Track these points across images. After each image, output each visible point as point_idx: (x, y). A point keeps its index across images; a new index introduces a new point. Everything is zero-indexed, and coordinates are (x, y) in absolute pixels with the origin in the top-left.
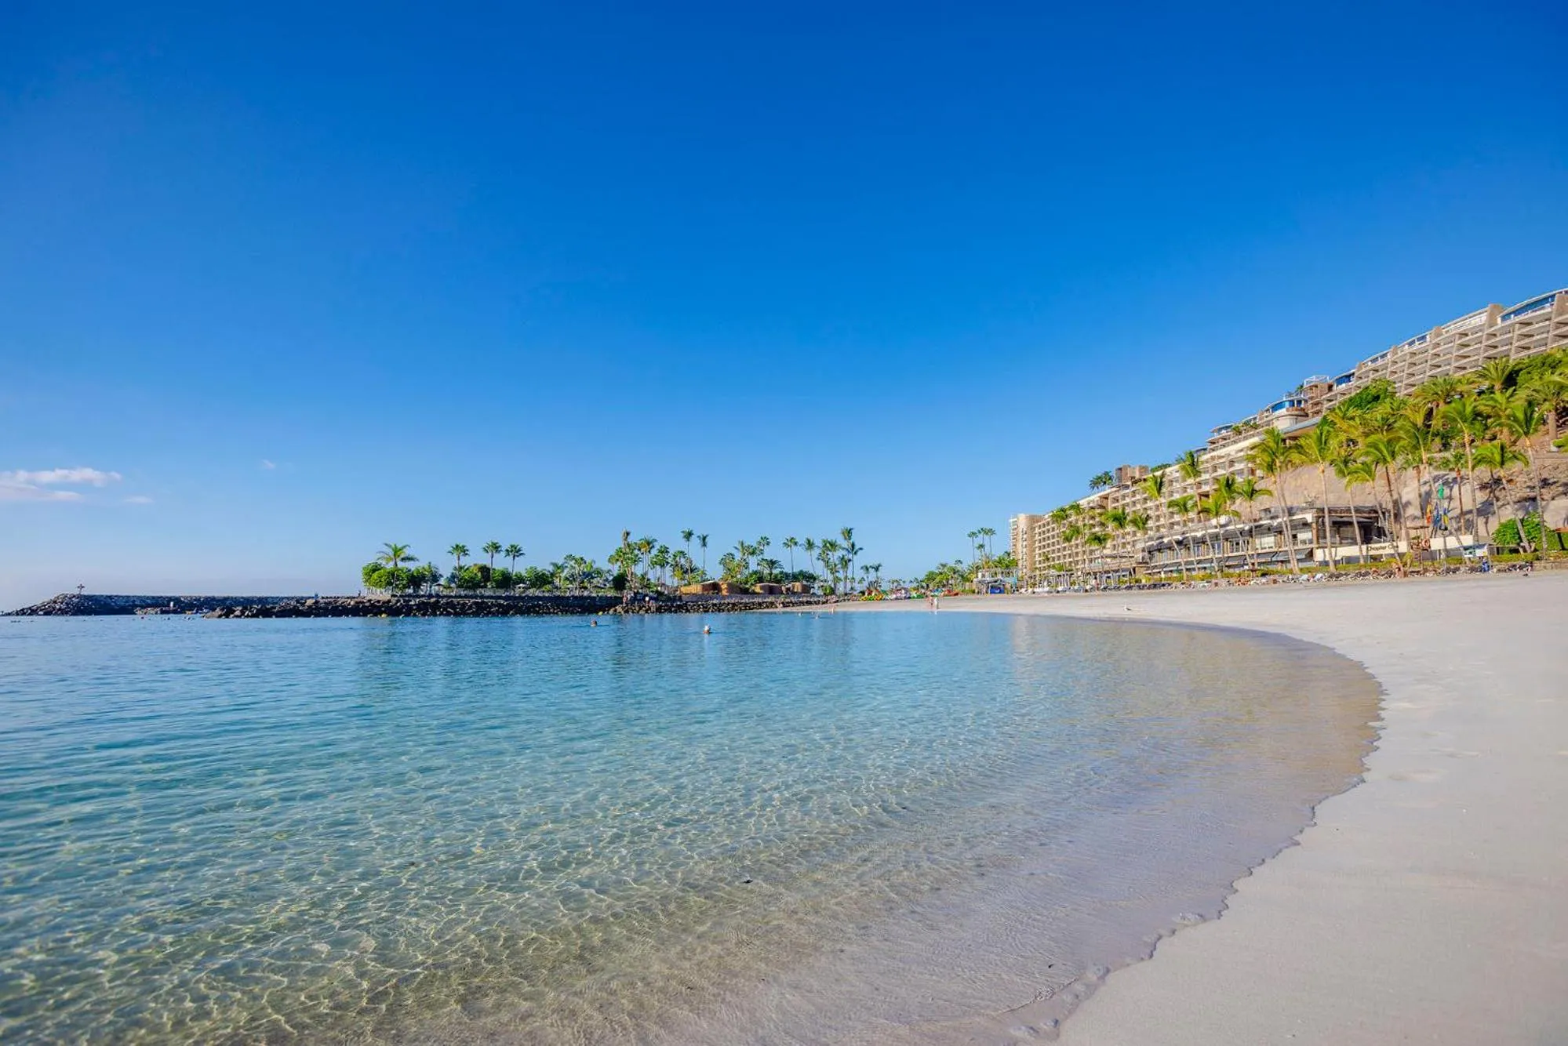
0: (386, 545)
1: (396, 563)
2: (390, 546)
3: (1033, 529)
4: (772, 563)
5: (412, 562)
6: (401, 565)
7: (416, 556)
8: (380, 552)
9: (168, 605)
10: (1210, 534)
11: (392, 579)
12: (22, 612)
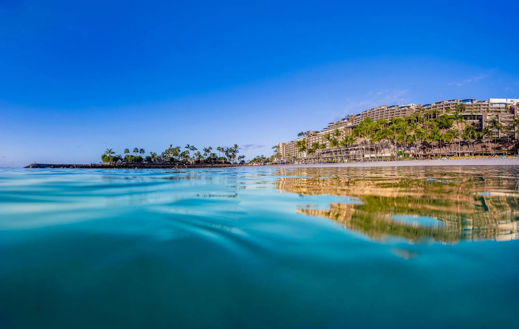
0: (107, 149)
1: (110, 155)
2: (108, 150)
3: (283, 147)
4: (214, 154)
5: (114, 154)
6: (111, 155)
7: (115, 152)
8: (105, 151)
9: (51, 166)
10: (345, 149)
11: (109, 159)
12: (26, 167)
